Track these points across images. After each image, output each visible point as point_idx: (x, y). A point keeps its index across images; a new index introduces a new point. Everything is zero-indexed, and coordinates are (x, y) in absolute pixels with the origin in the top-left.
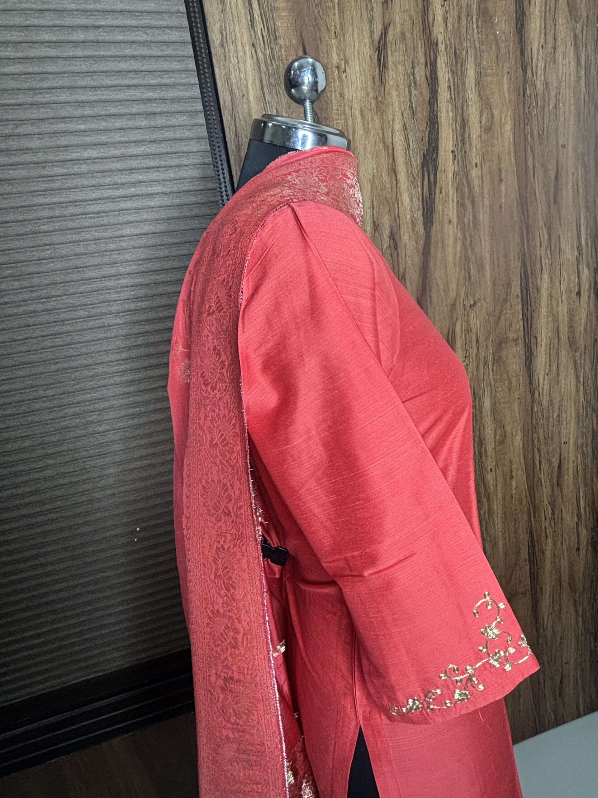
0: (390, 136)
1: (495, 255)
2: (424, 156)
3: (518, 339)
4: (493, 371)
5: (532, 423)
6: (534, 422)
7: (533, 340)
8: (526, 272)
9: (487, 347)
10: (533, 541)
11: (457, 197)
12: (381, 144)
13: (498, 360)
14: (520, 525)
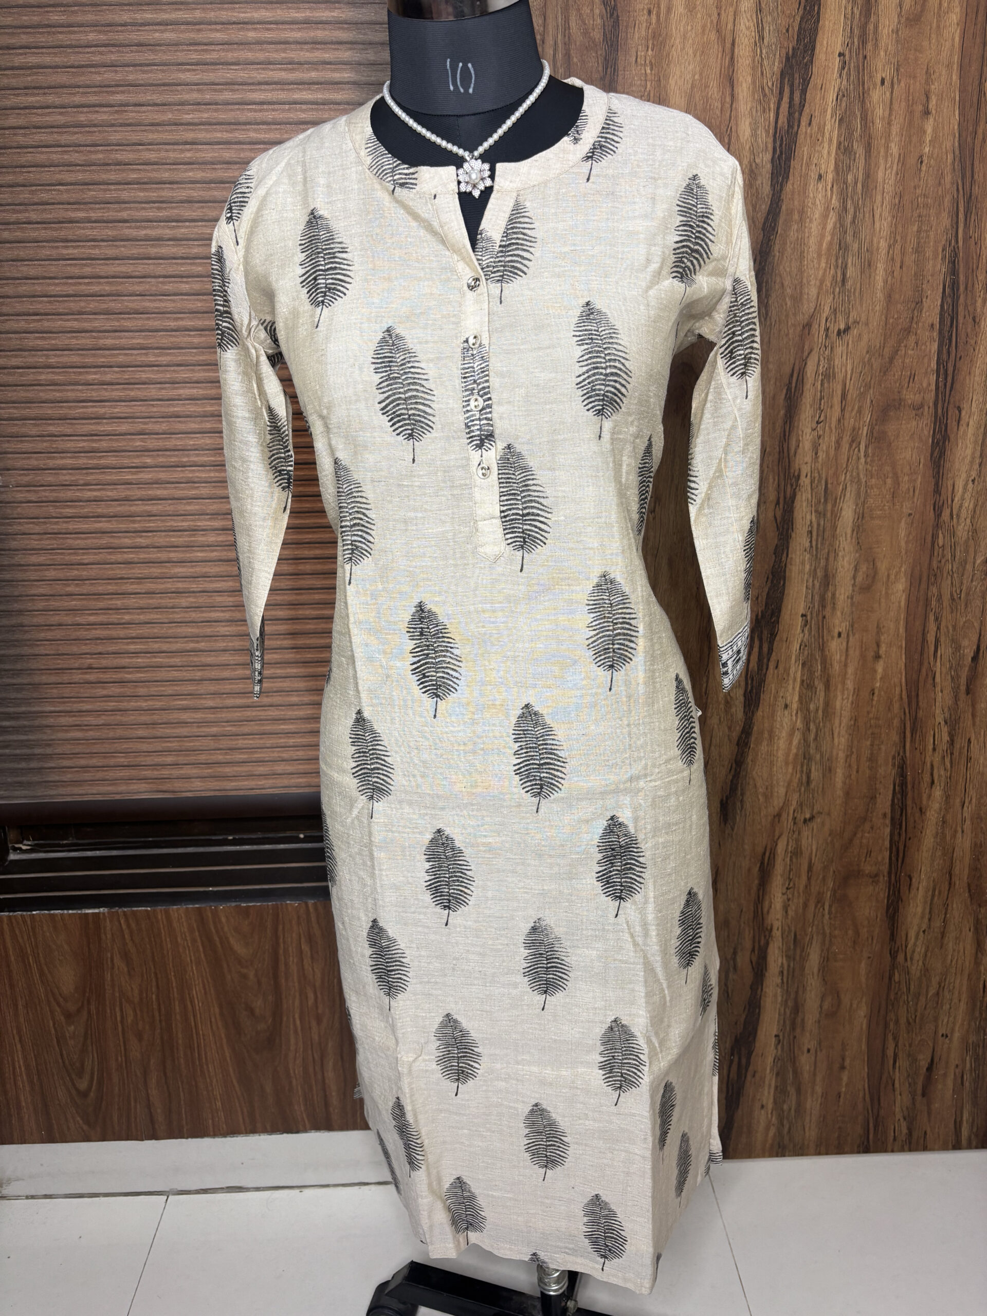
0: (731, 19)
1: (898, 247)
2: (788, 58)
3: (921, 406)
4: (865, 456)
5: (930, 564)
6: (935, 564)
7: (952, 412)
8: (954, 285)
9: (860, 411)
10: (903, 784)
11: (839, 136)
12: (714, 32)
13: (878, 439)
14: (883, 748)
